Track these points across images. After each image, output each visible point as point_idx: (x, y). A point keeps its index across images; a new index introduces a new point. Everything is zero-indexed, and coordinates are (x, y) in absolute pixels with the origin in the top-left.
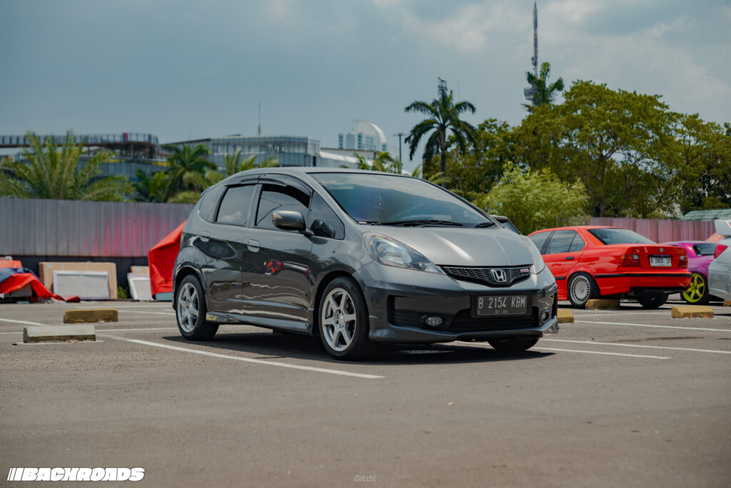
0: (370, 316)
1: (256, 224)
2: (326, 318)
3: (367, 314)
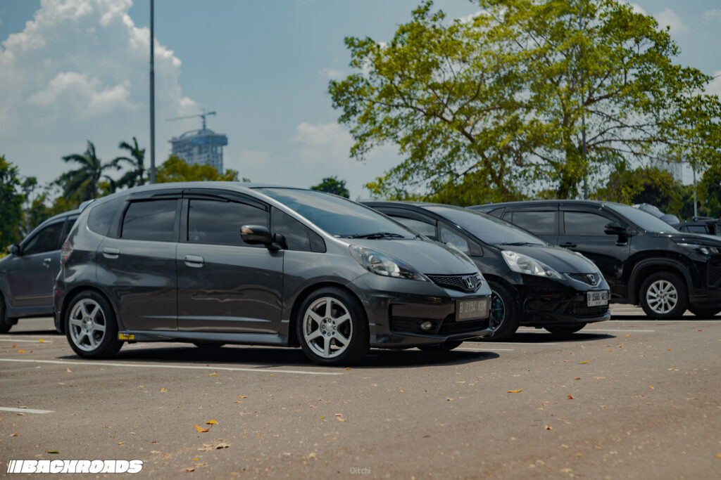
0: (370, 324)
1: (188, 239)
2: (308, 335)
3: (367, 322)
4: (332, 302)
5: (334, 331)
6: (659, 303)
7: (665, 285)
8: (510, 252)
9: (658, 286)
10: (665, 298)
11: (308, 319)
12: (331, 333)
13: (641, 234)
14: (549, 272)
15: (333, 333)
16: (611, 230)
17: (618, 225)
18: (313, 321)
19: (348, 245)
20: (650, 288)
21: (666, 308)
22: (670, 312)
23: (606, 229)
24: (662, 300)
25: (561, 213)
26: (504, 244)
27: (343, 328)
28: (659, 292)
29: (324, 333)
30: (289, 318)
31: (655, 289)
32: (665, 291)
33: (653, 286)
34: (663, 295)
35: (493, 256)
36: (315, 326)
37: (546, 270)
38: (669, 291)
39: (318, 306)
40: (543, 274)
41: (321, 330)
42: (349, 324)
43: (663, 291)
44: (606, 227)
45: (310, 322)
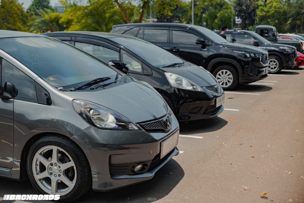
4: (58, 150)
5: (59, 173)
6: (223, 82)
7: (226, 72)
8: (169, 74)
9: (222, 73)
10: (226, 79)
11: (37, 161)
12: (57, 175)
13: (213, 44)
14: (195, 87)
15: (59, 175)
16: (199, 42)
17: (202, 39)
18: (41, 164)
19: (71, 99)
20: (218, 74)
21: (226, 84)
22: (229, 87)
23: (196, 42)
24: (224, 80)
25: (171, 31)
26: (164, 67)
27: (68, 173)
28: (223, 76)
29: (51, 174)
30: (20, 158)
31: (221, 74)
32: (226, 76)
33: (220, 72)
34: (225, 77)
35: (158, 76)
36: (43, 168)
37: (193, 85)
38: (228, 75)
39: (45, 151)
40: (190, 88)
41: (48, 172)
42: (74, 170)
43: (225, 75)
44: (196, 41)
45: (38, 163)
